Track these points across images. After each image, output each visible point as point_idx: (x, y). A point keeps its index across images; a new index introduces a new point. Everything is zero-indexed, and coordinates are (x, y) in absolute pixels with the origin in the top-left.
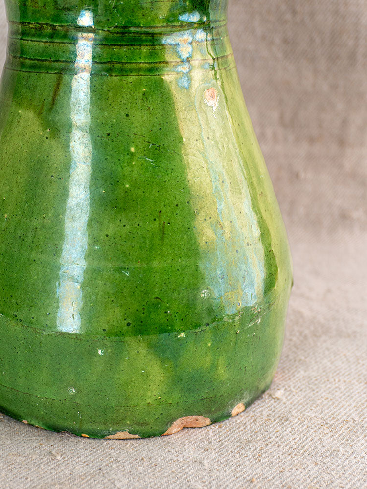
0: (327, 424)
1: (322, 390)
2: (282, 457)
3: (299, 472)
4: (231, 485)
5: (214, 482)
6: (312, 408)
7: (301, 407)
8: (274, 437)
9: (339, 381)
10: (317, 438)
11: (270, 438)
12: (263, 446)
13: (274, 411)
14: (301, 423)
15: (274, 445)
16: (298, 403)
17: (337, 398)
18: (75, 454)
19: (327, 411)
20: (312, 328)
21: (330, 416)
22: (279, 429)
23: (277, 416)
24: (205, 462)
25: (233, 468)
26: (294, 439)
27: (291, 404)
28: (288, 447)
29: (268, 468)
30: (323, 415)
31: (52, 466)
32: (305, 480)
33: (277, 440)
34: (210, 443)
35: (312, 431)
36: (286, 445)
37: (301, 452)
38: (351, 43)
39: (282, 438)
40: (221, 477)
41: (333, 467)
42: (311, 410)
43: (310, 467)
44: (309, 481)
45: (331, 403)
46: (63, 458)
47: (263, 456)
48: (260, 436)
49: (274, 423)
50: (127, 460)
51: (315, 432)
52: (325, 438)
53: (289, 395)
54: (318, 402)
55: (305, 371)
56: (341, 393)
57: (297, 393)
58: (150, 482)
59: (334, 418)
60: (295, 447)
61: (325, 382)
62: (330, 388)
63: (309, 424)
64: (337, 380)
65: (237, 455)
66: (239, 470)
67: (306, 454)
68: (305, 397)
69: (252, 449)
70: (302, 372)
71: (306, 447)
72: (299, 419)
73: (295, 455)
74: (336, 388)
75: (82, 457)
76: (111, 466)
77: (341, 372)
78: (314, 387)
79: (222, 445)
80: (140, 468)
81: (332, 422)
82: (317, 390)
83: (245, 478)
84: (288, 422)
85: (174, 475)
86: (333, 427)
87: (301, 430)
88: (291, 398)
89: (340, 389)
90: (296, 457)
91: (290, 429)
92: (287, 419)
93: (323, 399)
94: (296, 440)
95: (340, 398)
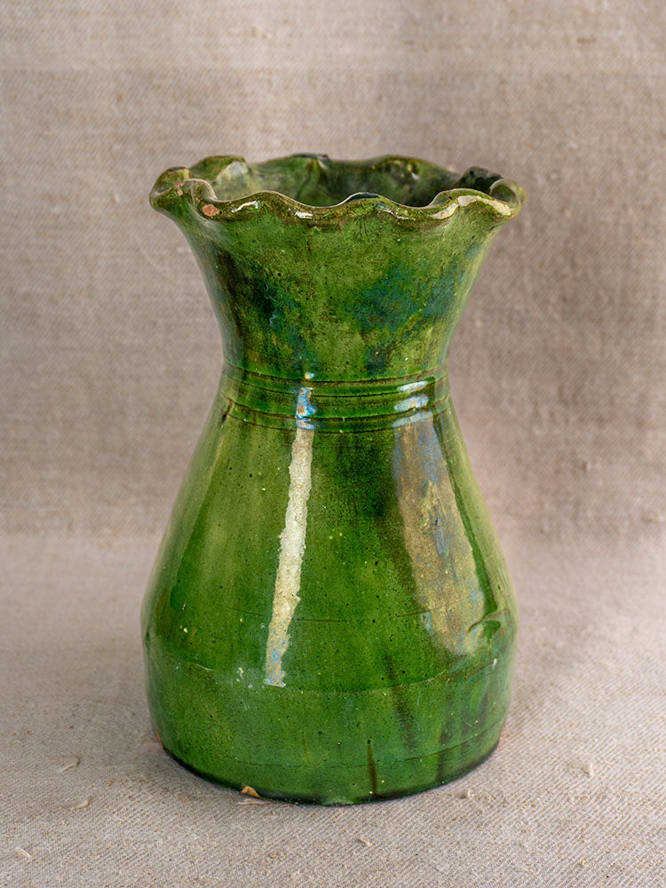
0: (649, 800)
1: (641, 762)
2: (606, 838)
3: (626, 852)
4: (558, 867)
5: (539, 865)
6: (631, 782)
7: (618, 782)
8: (594, 817)
9: (659, 750)
10: (641, 816)
11: (589, 817)
12: (584, 826)
13: (588, 788)
14: (621, 800)
15: (595, 825)
16: (615, 776)
17: (658, 770)
18: (385, 840)
19: (648, 785)
20: (619, 684)
21: (651, 792)
22: (598, 807)
23: (593, 793)
24: (526, 845)
25: (556, 850)
26: (616, 818)
27: (607, 778)
28: (611, 827)
29: (593, 850)
30: (644, 790)
31: (365, 853)
32: (634, 860)
33: (598, 819)
34: (526, 823)
35: (634, 808)
36: (609, 825)
37: (626, 831)
38: (647, 302)
39: (603, 817)
40: (546, 860)
41: (661, 846)
42: (631, 785)
43: (637, 848)
44: (638, 861)
45: (651, 776)
46: (374, 844)
47: (586, 836)
48: (579, 816)
49: (592, 802)
50: (442, 845)
51: (638, 809)
52: (649, 816)
53: (604, 769)
54: (638, 776)
55: (619, 739)
56: (662, 764)
57: (612, 766)
58: (473, 866)
59: (656, 794)
60: (618, 827)
61: (643, 752)
62: (649, 759)
63: (630, 801)
64: (656, 749)
65: (558, 837)
66: (562, 852)
67: (631, 833)
68: (622, 769)
69: (573, 830)
70: (616, 741)
71: (630, 826)
72: (618, 796)
73: (620, 834)
74: (656, 758)
75: (394, 843)
76: (427, 851)
77: (659, 739)
78: (632, 758)
79: (539, 826)
80: (459, 852)
81: (655, 798)
82: (635, 762)
83: (571, 860)
84: (606, 800)
85: (495, 858)
86: (656, 803)
87: (622, 808)
88: (607, 772)
89: (660, 760)
90: (621, 837)
91: (610, 808)
92: (605, 798)
93: (642, 772)
94: (618, 819)
95: (662, 770)
